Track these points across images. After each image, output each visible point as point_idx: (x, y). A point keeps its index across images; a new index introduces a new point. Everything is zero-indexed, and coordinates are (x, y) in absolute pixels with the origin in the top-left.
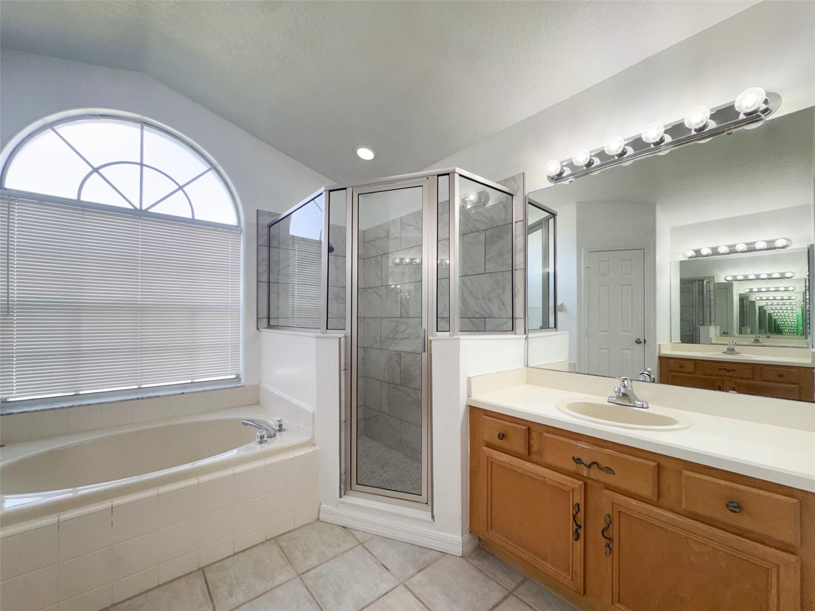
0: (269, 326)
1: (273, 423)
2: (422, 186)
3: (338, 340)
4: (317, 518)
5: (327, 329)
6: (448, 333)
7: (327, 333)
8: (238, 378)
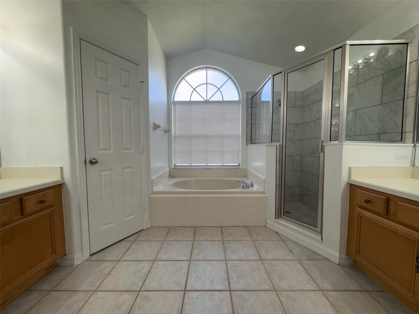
0: (251, 143)
1: (249, 182)
2: (324, 59)
3: (276, 147)
4: (265, 225)
5: (272, 142)
6: (337, 141)
7: (271, 144)
8: (239, 165)
